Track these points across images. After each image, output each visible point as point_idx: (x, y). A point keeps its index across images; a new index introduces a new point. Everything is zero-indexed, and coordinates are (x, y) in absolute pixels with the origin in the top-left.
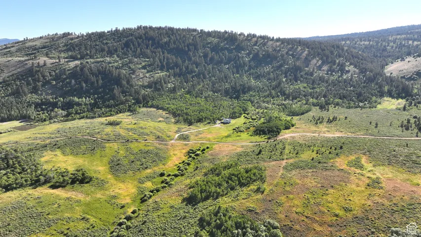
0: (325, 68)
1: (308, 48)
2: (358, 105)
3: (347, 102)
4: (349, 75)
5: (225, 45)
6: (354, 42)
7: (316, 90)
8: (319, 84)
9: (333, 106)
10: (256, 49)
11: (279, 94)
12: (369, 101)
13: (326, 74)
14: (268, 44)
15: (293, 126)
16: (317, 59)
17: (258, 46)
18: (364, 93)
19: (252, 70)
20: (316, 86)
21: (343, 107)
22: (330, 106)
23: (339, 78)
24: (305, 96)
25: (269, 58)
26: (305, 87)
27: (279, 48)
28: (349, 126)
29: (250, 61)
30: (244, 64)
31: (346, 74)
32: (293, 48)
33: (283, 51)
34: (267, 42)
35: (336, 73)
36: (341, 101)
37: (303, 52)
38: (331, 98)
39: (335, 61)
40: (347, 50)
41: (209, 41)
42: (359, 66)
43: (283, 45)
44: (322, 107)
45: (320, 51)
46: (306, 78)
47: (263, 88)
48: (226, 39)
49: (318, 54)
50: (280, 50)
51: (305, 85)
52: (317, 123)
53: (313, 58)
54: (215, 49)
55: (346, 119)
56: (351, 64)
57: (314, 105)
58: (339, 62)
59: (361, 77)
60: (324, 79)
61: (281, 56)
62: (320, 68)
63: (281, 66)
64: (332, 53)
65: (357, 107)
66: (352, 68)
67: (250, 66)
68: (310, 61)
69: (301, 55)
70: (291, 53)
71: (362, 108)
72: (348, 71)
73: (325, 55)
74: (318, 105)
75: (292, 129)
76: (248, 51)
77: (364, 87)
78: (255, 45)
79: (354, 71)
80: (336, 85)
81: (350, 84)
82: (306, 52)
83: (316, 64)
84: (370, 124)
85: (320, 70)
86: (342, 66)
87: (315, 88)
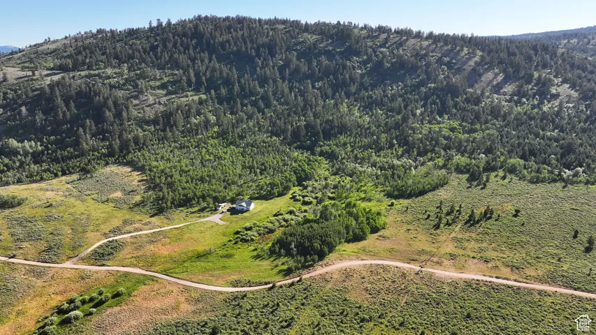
0: (509, 88)
1: (483, 50)
2: (560, 174)
3: (535, 166)
4: (557, 103)
5: (326, 47)
6: (586, 40)
7: (475, 135)
8: (486, 122)
9: (501, 173)
10: (381, 53)
11: (395, 142)
12: (588, 166)
13: (507, 101)
14: (407, 44)
15: (375, 230)
16: (496, 71)
17: (388, 48)
18: (581, 145)
19: (363, 92)
20: (478, 126)
21: (522, 178)
22: (494, 174)
23: (532, 109)
24: (447, 148)
25: (401, 68)
26: (452, 130)
27: (424, 52)
28: (517, 240)
29: (362, 76)
30: (352, 80)
31: (549, 102)
32: (452, 50)
33: (432, 56)
34: (407, 40)
35: (528, 100)
36: (522, 162)
37: (469, 59)
38: (502, 154)
39: (532, 76)
40: (563, 54)
41: (301, 40)
42: (581, 86)
43: (434, 46)
44: (474, 177)
45: (503, 55)
46: (464, 109)
47: (369, 128)
48: (331, 37)
49: (501, 62)
50: (426, 55)
51: (455, 124)
52: (437, 227)
53: (487, 70)
54: (308, 53)
55: (515, 216)
56: (564, 81)
57: (459, 170)
58: (540, 76)
59: (583, 107)
60: (499, 111)
61: (425, 65)
62: (497, 89)
63: (422, 84)
64: (529, 59)
65: (555, 181)
66: (565, 90)
67: (361, 84)
68: (480, 75)
69: (465, 63)
70: (446, 59)
71: (567, 182)
72: (556, 96)
73: (512, 64)
74: (468, 171)
75: (371, 239)
76: (365, 57)
77: (584, 131)
78: (383, 45)
79: (569, 96)
80: (522, 124)
81: (553, 121)
82: (477, 59)
83: (491, 81)
84: (575, 237)
85: (497, 92)
86: (544, 84)
87: (475, 131)
